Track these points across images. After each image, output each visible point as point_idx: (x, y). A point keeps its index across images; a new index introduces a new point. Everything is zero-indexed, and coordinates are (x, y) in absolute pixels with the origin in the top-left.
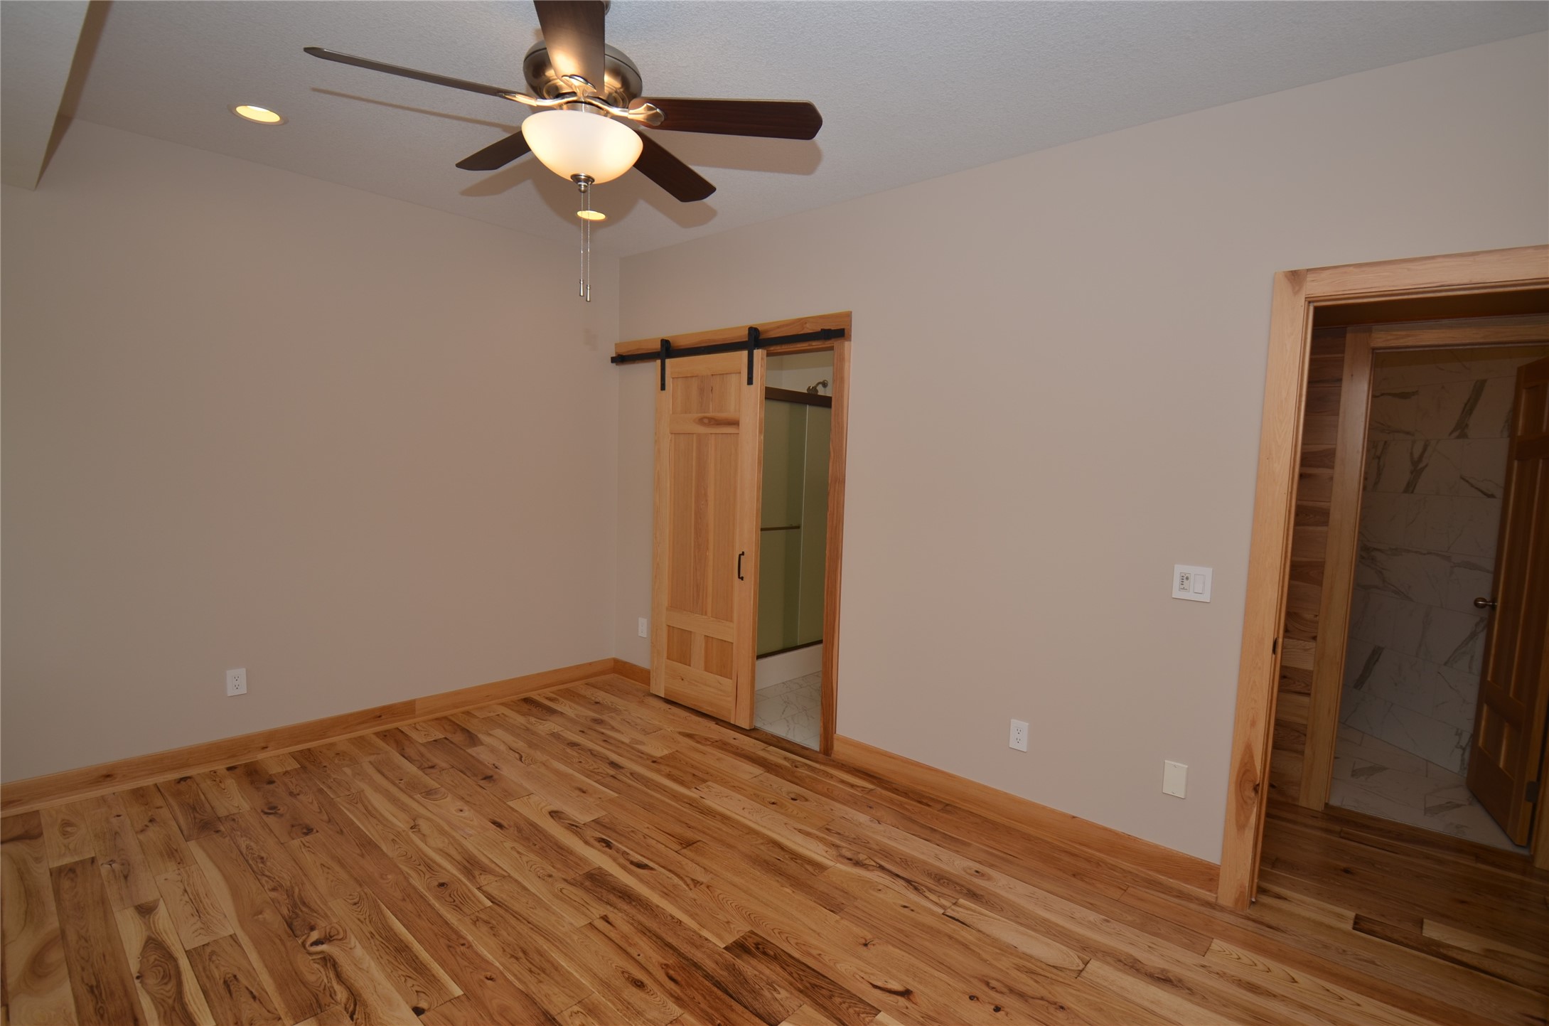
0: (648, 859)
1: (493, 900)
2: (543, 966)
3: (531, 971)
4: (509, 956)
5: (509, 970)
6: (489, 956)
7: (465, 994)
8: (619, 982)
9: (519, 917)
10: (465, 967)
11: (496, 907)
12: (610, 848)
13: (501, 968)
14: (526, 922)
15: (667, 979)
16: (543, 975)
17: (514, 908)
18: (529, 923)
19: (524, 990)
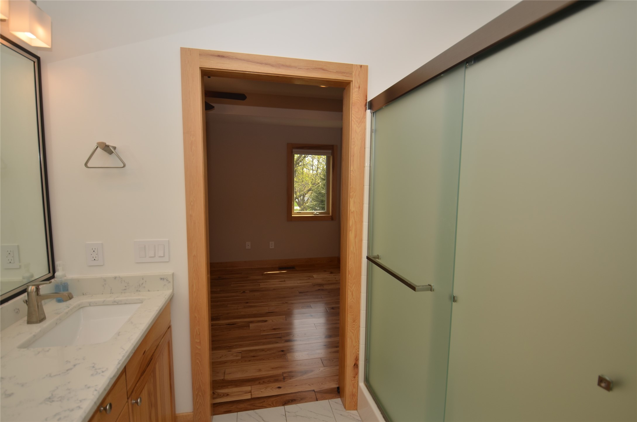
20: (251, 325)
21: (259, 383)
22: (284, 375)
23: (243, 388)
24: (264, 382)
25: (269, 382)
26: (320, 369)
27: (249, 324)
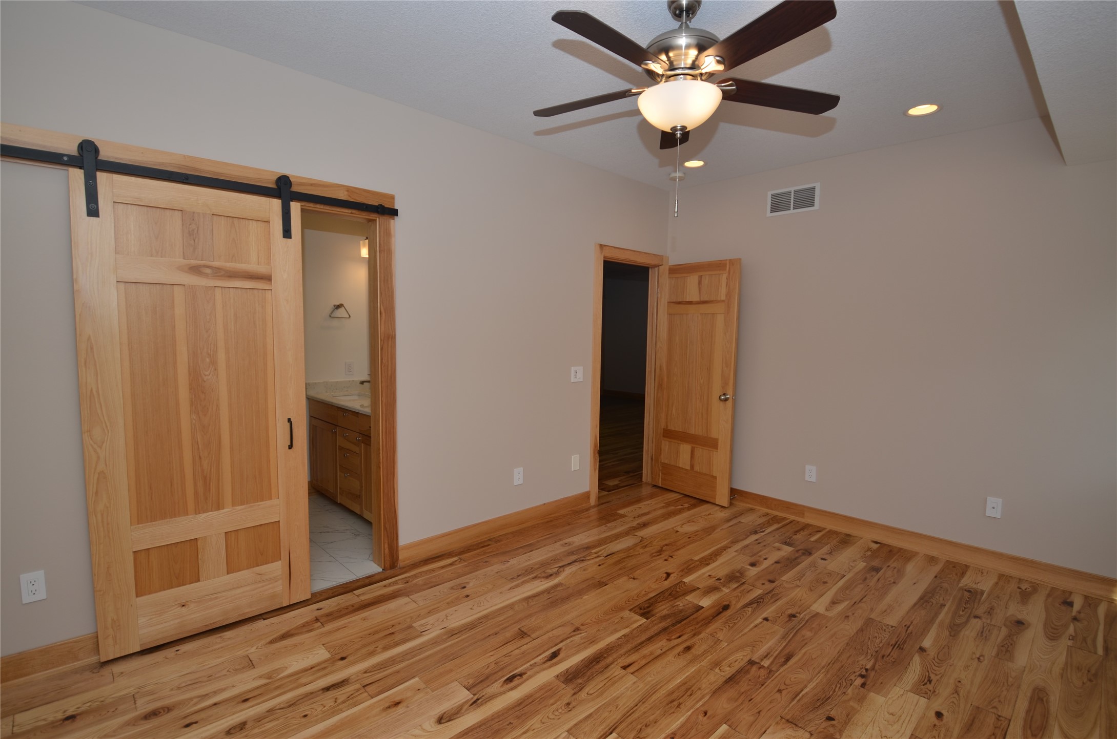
0: (543, 653)
1: (608, 734)
2: (684, 690)
3: (691, 695)
4: (678, 709)
5: (694, 706)
6: (681, 720)
7: (725, 723)
8: (689, 656)
9: (632, 711)
10: (697, 730)
11: (618, 730)
12: (525, 673)
13: (692, 711)
14: (636, 707)
15: (679, 639)
16: (693, 688)
17: (618, 718)
18: (637, 705)
19: (710, 695)
20: (464, 695)
21: (353, 606)
22: (319, 624)
23: (371, 596)
24: (347, 609)
25: (339, 611)
26: (257, 648)
27: (474, 695)
